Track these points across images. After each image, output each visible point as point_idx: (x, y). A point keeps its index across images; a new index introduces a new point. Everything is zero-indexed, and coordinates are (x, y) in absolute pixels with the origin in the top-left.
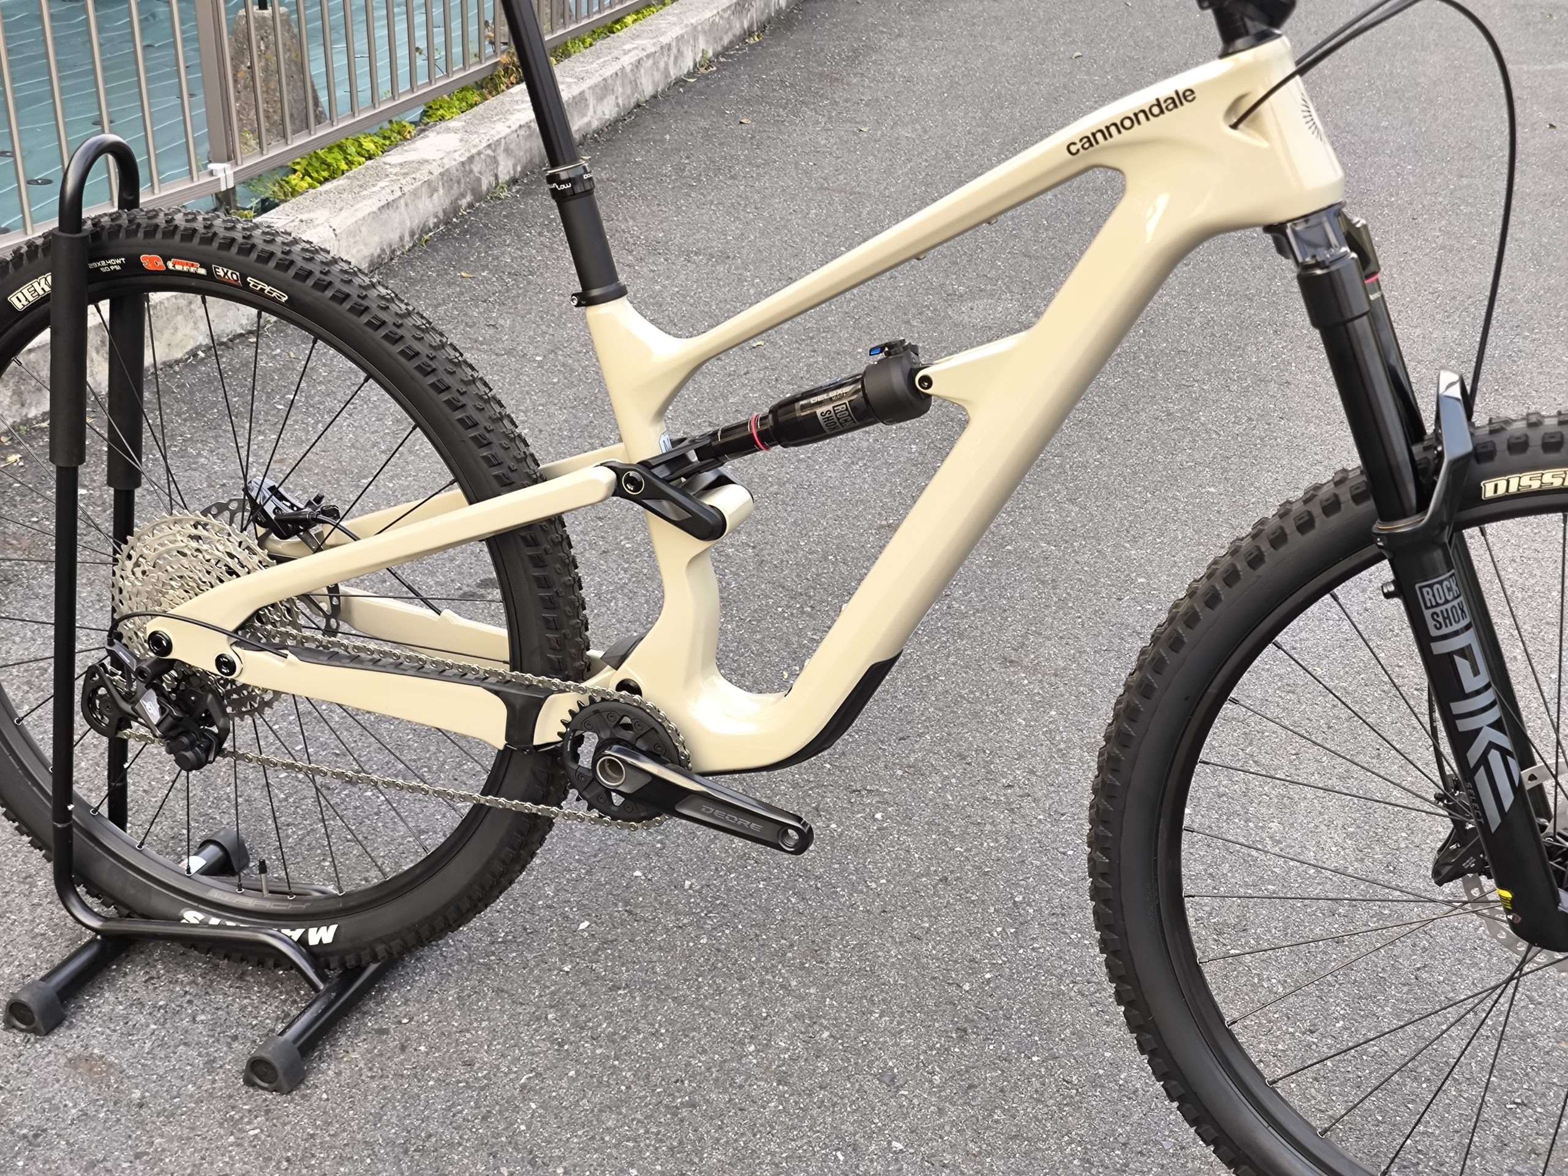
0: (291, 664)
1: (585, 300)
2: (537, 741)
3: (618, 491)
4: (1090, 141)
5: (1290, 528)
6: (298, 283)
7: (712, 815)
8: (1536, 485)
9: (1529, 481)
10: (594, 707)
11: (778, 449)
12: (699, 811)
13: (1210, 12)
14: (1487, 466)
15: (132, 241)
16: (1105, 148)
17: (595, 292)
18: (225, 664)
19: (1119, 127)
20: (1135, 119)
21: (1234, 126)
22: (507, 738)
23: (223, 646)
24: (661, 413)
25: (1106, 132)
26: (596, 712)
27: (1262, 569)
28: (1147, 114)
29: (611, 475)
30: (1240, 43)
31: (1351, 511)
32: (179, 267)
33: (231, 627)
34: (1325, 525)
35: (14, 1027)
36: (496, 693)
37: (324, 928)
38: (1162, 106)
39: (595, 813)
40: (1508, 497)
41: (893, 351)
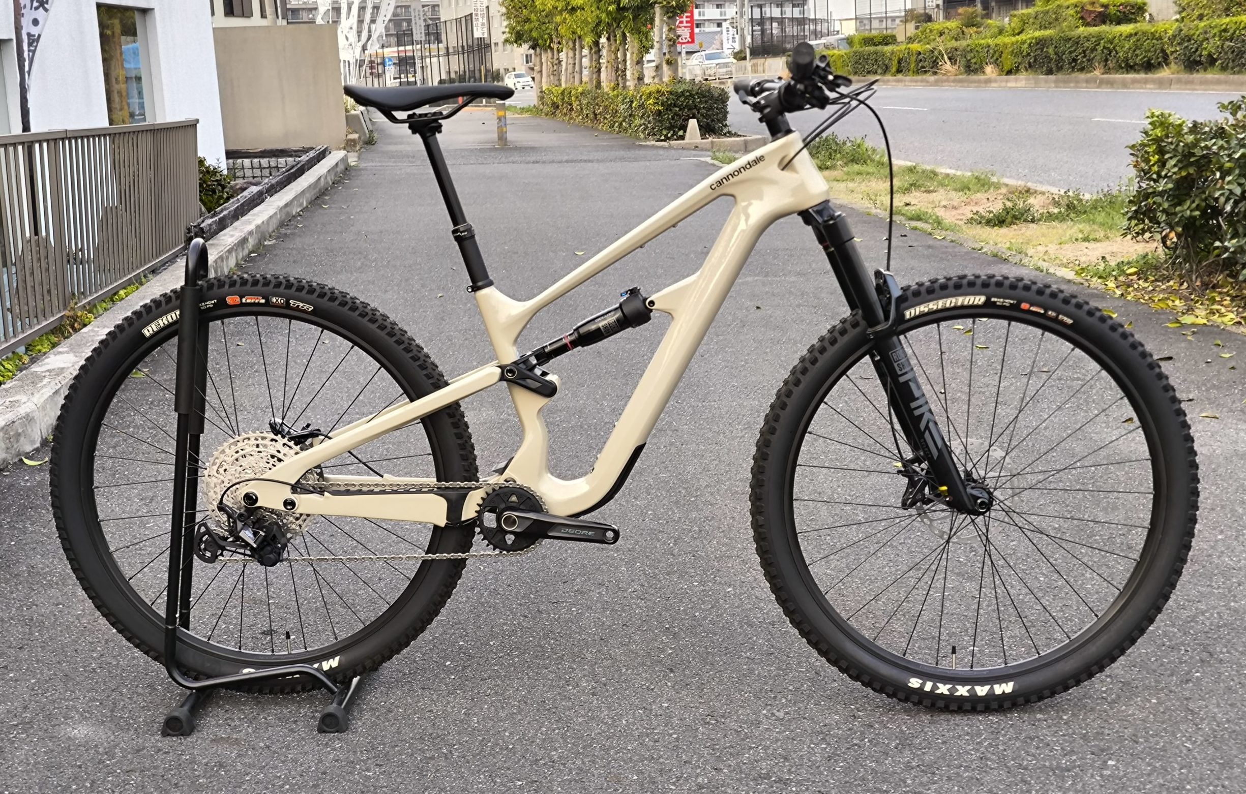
0: (328, 498)
1: (475, 288)
2: (463, 519)
3: (502, 378)
4: (720, 183)
5: (827, 344)
6: (319, 299)
7: (567, 533)
8: (926, 310)
9: (923, 308)
10: (496, 493)
11: (579, 348)
12: (560, 532)
13: (764, 124)
14: (906, 304)
15: (221, 290)
16: (727, 186)
17: (480, 284)
18: (290, 504)
19: (733, 175)
20: (739, 171)
21: (783, 169)
22: (448, 519)
23: (288, 494)
24: (516, 341)
25: (727, 178)
26: (498, 495)
27: (818, 365)
28: (744, 168)
29: (499, 370)
30: (779, 135)
31: (852, 333)
32: (248, 301)
33: (293, 482)
34: (843, 341)
35: (168, 735)
36: (441, 495)
37: (331, 660)
38: (750, 165)
39: (497, 551)
40: (916, 317)
41: (634, 292)
